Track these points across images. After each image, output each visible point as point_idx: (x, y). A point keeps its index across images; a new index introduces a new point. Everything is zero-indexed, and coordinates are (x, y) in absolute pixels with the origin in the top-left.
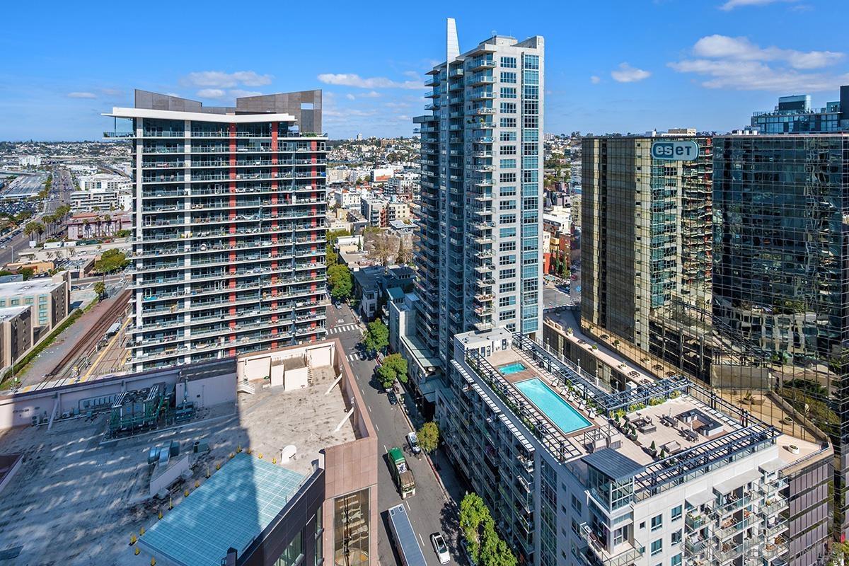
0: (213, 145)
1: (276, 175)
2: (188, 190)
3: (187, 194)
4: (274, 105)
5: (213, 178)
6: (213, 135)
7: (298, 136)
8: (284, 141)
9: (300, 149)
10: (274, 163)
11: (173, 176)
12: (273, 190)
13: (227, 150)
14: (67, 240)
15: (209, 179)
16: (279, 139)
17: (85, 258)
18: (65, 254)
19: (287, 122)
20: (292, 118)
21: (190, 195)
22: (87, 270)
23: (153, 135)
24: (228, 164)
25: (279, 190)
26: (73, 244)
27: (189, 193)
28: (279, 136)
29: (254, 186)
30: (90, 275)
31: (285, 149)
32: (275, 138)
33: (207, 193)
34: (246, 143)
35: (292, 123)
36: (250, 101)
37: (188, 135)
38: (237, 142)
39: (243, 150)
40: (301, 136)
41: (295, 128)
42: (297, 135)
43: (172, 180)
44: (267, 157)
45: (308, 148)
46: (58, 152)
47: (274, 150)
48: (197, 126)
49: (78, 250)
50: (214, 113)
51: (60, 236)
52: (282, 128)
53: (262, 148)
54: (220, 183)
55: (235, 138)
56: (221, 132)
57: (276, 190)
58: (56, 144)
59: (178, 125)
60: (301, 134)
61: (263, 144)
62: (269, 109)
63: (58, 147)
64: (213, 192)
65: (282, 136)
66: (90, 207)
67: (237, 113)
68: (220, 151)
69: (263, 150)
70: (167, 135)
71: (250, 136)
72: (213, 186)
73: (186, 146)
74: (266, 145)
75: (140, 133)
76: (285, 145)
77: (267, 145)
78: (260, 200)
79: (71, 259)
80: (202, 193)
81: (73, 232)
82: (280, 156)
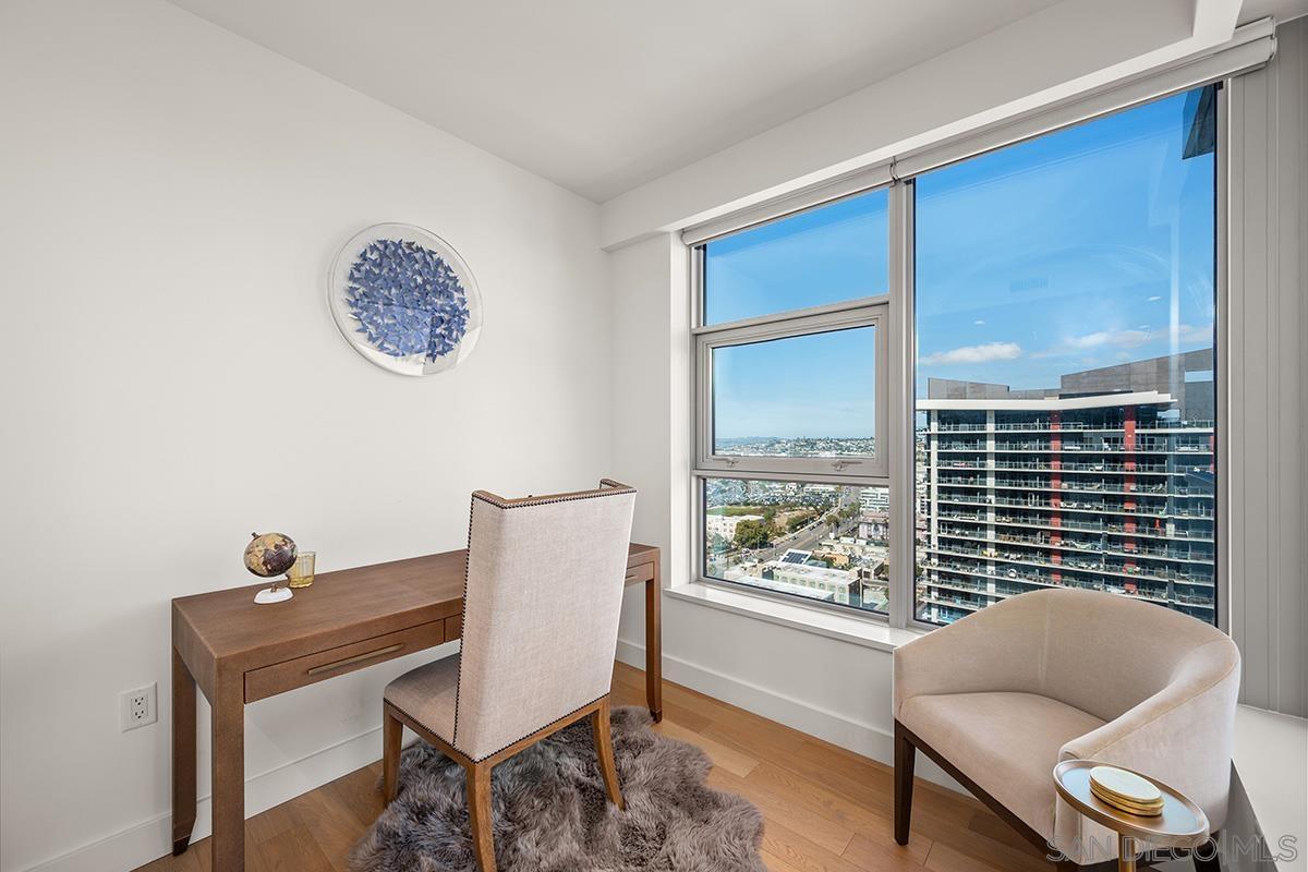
0: (1026, 441)
1: (1133, 487)
2: (992, 497)
3: (990, 502)
4: (1129, 380)
5: (1026, 484)
6: (1025, 427)
7: (1180, 427)
8: (1148, 435)
9: (1182, 449)
10: (1129, 468)
11: (972, 479)
12: (1127, 511)
13: (1047, 448)
14: (858, 537)
15: (1020, 486)
16: (1137, 431)
17: (875, 559)
18: (858, 553)
19: (1155, 405)
20: (1166, 398)
21: (994, 504)
22: (877, 572)
23: (949, 429)
24: (1048, 466)
25: (1138, 511)
26: (864, 542)
27: (993, 501)
28: (1137, 428)
29: (1091, 501)
30: (879, 578)
31: (1150, 448)
32: (1130, 430)
33: (1018, 503)
34: (1078, 438)
35: (1165, 406)
36: (1084, 378)
37: (991, 428)
38: (1063, 437)
39: (1073, 448)
40: (1185, 426)
41: (1173, 414)
42: (1178, 425)
43: (972, 483)
44: (1114, 460)
45: (1202, 446)
46: (848, 449)
47: (1129, 447)
48: (1002, 417)
49: (868, 549)
50: (1026, 398)
51: (854, 532)
52: (1147, 415)
53: (1106, 445)
54: (1036, 493)
55: (1059, 431)
56: (1037, 424)
57: (1132, 511)
58: (846, 441)
59: (979, 417)
60: (1186, 423)
61: (1107, 440)
62: (1117, 387)
63: (848, 444)
64: (1026, 504)
65: (1142, 428)
66: (878, 507)
67: (1062, 397)
68: (1035, 449)
69: (1107, 449)
70: (964, 429)
71: (1085, 428)
72: (1025, 495)
73: (988, 442)
74: (1114, 441)
75: (935, 428)
76: (1152, 441)
77: (1116, 440)
78: (1101, 524)
79: (863, 557)
80: (1011, 503)
81: (863, 531)
82: (1140, 459)
